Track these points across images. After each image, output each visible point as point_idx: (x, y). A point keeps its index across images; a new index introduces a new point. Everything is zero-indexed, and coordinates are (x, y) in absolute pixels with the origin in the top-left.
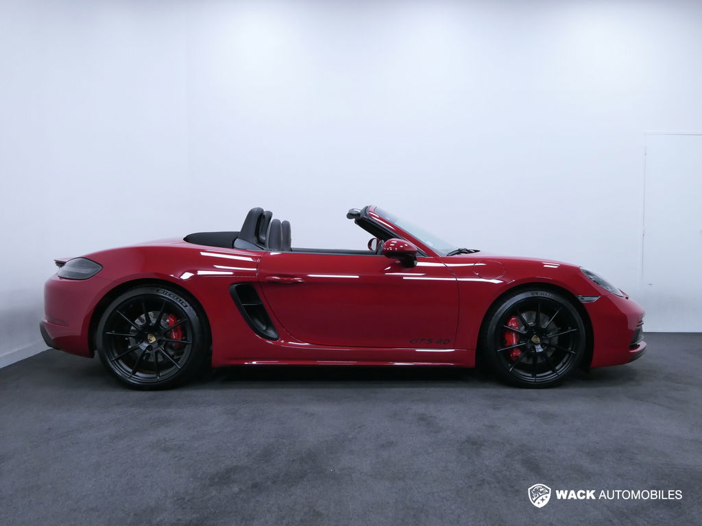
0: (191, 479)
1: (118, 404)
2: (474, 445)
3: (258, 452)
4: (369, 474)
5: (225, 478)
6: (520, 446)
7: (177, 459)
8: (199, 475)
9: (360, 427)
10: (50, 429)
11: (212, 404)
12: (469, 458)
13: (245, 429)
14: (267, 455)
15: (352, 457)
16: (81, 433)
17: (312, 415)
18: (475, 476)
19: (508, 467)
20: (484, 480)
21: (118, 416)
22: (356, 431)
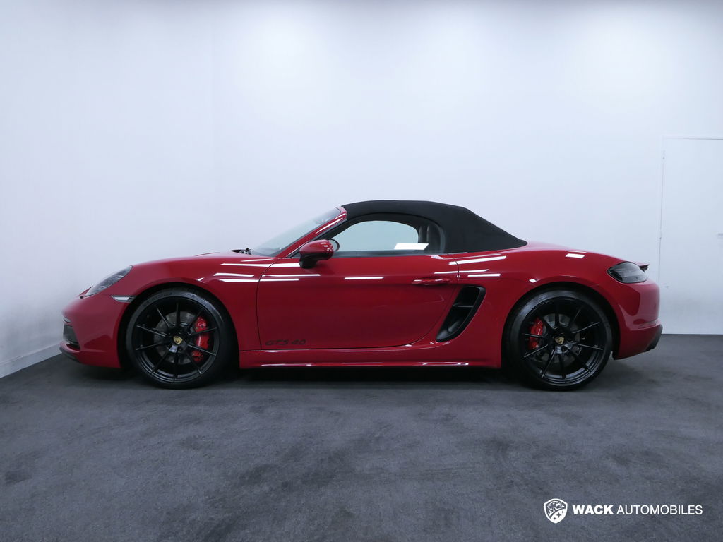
0: (222, 478)
1: (147, 402)
2: (499, 446)
3: (287, 451)
4: (397, 474)
5: (255, 476)
6: (546, 447)
7: (207, 457)
8: (230, 474)
9: (385, 427)
10: (82, 426)
11: (239, 402)
12: (496, 459)
13: (273, 427)
14: (296, 454)
15: (380, 457)
16: (112, 429)
17: (338, 414)
18: (504, 478)
19: (535, 469)
20: (512, 482)
21: (148, 414)
22: (383, 430)
